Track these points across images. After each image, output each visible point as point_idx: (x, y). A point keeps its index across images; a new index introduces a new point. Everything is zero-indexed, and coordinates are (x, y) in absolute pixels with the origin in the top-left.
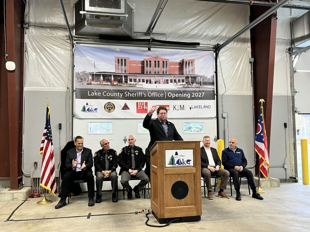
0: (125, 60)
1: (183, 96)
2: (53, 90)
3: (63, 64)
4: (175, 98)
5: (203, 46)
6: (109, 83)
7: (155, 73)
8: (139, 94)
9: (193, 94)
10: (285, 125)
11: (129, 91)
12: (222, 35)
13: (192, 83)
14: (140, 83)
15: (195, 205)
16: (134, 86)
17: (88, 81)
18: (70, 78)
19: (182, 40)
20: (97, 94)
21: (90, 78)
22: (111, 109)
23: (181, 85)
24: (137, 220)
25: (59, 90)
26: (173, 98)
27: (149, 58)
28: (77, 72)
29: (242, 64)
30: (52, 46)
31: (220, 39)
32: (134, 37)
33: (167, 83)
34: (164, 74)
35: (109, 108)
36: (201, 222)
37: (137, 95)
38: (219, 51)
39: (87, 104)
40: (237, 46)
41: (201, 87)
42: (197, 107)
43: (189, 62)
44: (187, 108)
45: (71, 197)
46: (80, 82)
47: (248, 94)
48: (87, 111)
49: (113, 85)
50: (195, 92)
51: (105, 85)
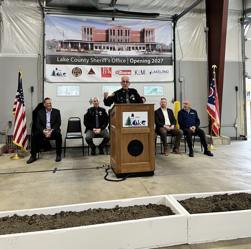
0: (91, 29)
1: (143, 62)
2: (26, 56)
3: (35, 32)
4: (137, 64)
5: (162, 16)
6: (77, 50)
7: (119, 41)
8: (104, 60)
9: (153, 60)
10: (237, 89)
11: (94, 57)
12: (179, 6)
13: (152, 50)
14: (104, 50)
15: (149, 162)
16: (99, 53)
17: (57, 48)
18: (42, 46)
19: (144, 11)
20: (66, 60)
21: (60, 45)
22: (78, 73)
23: (142, 52)
24: (97, 175)
25: (31, 57)
26: (134, 63)
27: (113, 27)
28: (47, 40)
29: (198, 33)
30: (24, 16)
31: (178, 10)
32: (99, 8)
33: (130, 50)
34: (126, 42)
35: (77, 72)
36: (154, 177)
37: (101, 61)
38: (177, 21)
39: (57, 69)
40: (193, 17)
41: (160, 54)
42: (156, 72)
43: (149, 31)
44: (147, 73)
45: (42, 153)
46: (50, 49)
47: (203, 60)
48: (56, 76)
49: (80, 52)
50: (155, 58)
51: (73, 51)
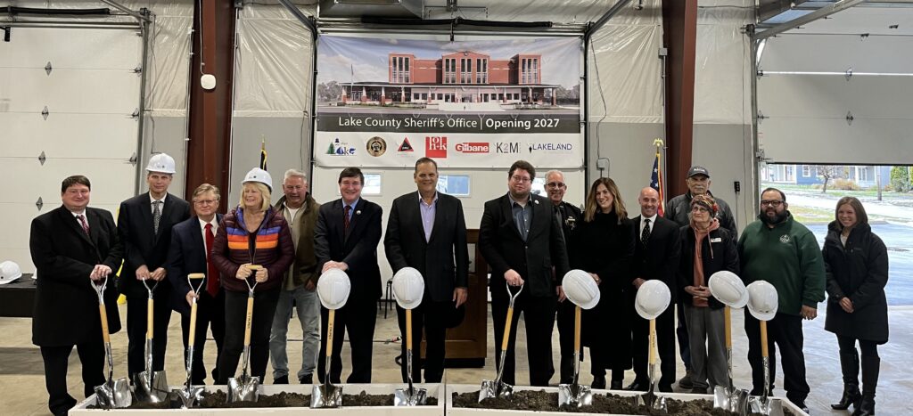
0: (407, 59)
1: (516, 126)
3: (298, 68)
4: (501, 130)
5: (559, 27)
6: (377, 103)
7: (463, 81)
8: (431, 121)
9: (537, 122)
10: (737, 186)
11: (410, 116)
13: (535, 100)
14: (433, 102)
16: (423, 107)
17: (339, 99)
18: (310, 94)
20: (355, 122)
21: (344, 93)
22: (379, 149)
23: (512, 104)
25: (290, 116)
26: (496, 128)
27: (451, 54)
28: (321, 83)
32: (425, 16)
33: (486, 101)
34: (479, 83)
35: (376, 147)
37: (426, 123)
38: (590, 36)
39: (337, 141)
41: (552, 107)
42: (544, 147)
43: (529, 61)
44: (523, 148)
46: (326, 101)
47: (653, 121)
48: (337, 154)
49: (383, 106)
50: (540, 117)
51: (370, 105)
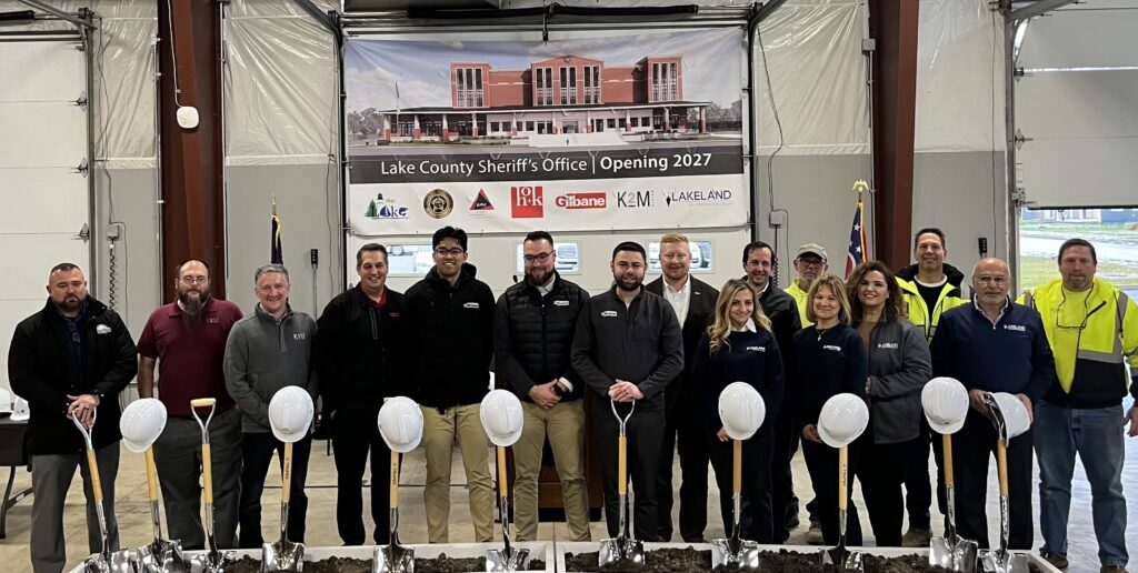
0: (478, 71)
1: (645, 166)
2: (296, 162)
3: (317, 91)
4: (623, 173)
5: (709, 12)
6: (437, 139)
7: (564, 102)
8: (518, 164)
9: (677, 158)
10: (982, 245)
11: (489, 156)
13: (675, 126)
14: (520, 134)
16: (505, 143)
17: (380, 135)
18: (336, 129)
19: (644, 2)
20: (405, 169)
21: (387, 125)
22: (442, 208)
23: (640, 133)
25: (308, 162)
26: (615, 171)
27: (544, 60)
28: (353, 112)
33: (600, 129)
34: (589, 104)
35: (437, 205)
37: (511, 167)
38: (757, 24)
39: (380, 197)
41: (700, 136)
42: (689, 196)
43: (664, 67)
44: (658, 200)
46: (361, 138)
47: (855, 150)
48: (380, 217)
49: (446, 143)
50: (682, 151)
51: (426, 142)
